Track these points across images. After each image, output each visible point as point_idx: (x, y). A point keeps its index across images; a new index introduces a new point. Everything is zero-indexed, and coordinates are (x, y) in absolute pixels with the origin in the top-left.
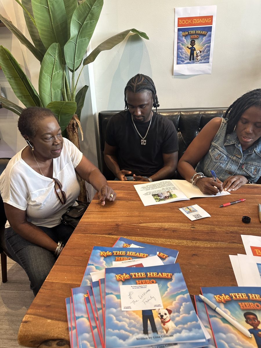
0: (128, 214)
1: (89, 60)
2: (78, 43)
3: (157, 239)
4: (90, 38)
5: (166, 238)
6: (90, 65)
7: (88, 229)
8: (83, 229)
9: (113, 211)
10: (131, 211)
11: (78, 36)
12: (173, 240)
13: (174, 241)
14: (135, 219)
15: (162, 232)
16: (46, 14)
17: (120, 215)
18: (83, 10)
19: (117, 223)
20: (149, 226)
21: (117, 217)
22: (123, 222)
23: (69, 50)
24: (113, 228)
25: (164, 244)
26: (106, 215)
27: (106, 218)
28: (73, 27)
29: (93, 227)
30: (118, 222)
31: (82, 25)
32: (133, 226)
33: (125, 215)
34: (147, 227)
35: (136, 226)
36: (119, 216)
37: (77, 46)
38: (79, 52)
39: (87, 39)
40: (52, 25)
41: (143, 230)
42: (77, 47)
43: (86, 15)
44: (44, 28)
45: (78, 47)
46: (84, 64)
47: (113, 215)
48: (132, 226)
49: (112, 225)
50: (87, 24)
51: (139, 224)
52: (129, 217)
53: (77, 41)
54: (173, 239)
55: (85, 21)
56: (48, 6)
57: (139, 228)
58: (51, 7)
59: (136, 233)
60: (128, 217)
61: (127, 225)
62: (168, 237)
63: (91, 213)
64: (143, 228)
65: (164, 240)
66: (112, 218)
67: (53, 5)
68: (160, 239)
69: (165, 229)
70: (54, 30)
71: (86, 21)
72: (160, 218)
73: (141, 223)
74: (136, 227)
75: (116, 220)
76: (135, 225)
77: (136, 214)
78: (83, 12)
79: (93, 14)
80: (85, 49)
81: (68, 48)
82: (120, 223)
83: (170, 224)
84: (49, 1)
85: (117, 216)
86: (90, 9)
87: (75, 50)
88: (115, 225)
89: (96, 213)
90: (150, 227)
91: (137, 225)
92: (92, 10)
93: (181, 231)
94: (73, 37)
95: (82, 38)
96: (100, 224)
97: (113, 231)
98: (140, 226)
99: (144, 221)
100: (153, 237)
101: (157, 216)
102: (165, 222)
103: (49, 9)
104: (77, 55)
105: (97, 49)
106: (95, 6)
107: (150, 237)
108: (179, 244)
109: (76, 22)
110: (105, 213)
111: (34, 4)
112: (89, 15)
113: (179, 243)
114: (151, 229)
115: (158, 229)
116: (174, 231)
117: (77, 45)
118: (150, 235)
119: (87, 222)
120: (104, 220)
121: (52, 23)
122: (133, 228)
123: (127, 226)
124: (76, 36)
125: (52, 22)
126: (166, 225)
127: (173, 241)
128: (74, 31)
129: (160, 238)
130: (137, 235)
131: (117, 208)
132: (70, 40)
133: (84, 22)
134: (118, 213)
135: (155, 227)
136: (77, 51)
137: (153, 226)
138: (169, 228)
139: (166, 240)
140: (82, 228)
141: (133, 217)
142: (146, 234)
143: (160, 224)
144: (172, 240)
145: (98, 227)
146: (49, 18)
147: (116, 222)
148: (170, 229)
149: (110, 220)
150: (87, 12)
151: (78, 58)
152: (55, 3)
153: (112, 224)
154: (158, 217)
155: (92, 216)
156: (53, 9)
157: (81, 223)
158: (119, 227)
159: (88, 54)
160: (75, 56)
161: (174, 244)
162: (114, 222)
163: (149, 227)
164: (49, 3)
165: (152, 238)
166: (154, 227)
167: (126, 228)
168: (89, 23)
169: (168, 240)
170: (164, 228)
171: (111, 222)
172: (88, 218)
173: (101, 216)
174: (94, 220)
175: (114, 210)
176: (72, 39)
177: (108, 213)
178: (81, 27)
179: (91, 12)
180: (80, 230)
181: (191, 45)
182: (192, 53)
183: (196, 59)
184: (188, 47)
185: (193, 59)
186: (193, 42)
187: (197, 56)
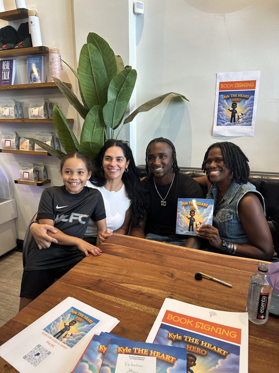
1: (128, 120)
46: (124, 123)
151: (117, 118)
160: (114, 116)
181: (232, 107)
182: (233, 116)
183: (238, 121)
184: (229, 110)
185: (234, 121)
186: (235, 105)
187: (238, 119)
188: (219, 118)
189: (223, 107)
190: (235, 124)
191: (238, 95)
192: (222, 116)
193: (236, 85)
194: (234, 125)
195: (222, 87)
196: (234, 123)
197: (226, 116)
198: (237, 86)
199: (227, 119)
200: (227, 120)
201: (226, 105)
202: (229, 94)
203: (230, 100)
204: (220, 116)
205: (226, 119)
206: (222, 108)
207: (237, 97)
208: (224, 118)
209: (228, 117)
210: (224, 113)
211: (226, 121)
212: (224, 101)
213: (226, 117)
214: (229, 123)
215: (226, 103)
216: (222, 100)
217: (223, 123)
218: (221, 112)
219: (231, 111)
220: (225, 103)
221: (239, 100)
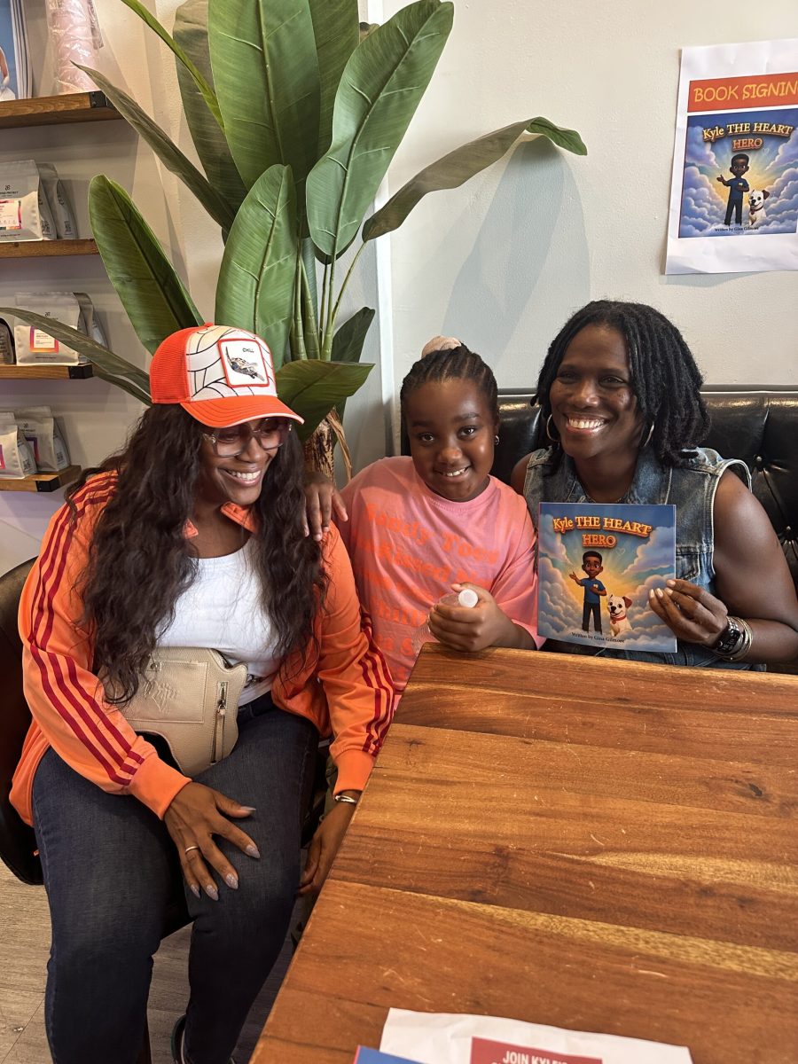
0: (539, 802)
1: (383, 224)
2: (354, 166)
3: (679, 940)
4: (392, 149)
5: (717, 939)
6: (383, 242)
7: (385, 862)
8: (367, 861)
9: (476, 783)
10: (546, 788)
11: (353, 142)
12: (748, 948)
13: (756, 955)
14: (571, 831)
15: (691, 901)
16: (254, 72)
17: (505, 805)
18: (381, 51)
19: (501, 843)
20: (633, 868)
21: (497, 815)
22: (520, 837)
23: (322, 189)
24: (487, 864)
25: (713, 971)
26: (452, 802)
27: (452, 816)
28: (343, 110)
29: (406, 854)
30: (502, 839)
31: (373, 103)
32: (568, 865)
33: (528, 807)
34: (624, 871)
35: (578, 862)
36: (504, 811)
37: (349, 174)
38: (354, 196)
39: (383, 152)
40: (269, 106)
41: (610, 887)
42: (348, 178)
43: (388, 68)
44: (244, 118)
45: (351, 177)
46: (365, 238)
47: (479, 804)
48: (562, 864)
49: (480, 853)
50: (388, 100)
51: (592, 855)
52: (544, 819)
53: (352, 159)
54: (750, 946)
55: (385, 88)
56: (261, 43)
57: (591, 876)
58: (272, 44)
59: (586, 903)
60: (539, 818)
61: (544, 855)
62: (724, 930)
63: (392, 787)
64: (610, 878)
65: (709, 945)
66: (477, 817)
67: (277, 39)
68: (693, 941)
69: (706, 891)
70: (277, 122)
71: (387, 91)
72: (671, 830)
73: (596, 851)
74: (578, 868)
75: (491, 828)
76: (572, 861)
77: (572, 803)
78: (379, 57)
79: (412, 66)
80: (373, 185)
81: (321, 183)
82: (512, 846)
83: (718, 862)
84: (266, 25)
85: (495, 810)
86: (406, 47)
87: (341, 187)
88: (490, 853)
89: (411, 785)
90: (639, 874)
91: (583, 858)
92: (413, 50)
93: (774, 905)
94: (339, 143)
95: (367, 149)
96: (434, 843)
97: (490, 881)
98: (592, 864)
99: (610, 842)
100: (660, 926)
101: (658, 819)
102: (697, 853)
103: (262, 53)
104: (348, 206)
105: (413, 188)
106: (422, 35)
107: (645, 927)
108: (782, 974)
109: (353, 92)
110: (444, 788)
111: (217, 36)
112: (399, 67)
113: (781, 970)
114: (644, 886)
115: (671, 885)
116: (746, 900)
117: (349, 171)
118: (645, 915)
119: (381, 829)
120: (445, 825)
121: (269, 100)
122: (566, 871)
123: (541, 860)
124: (348, 140)
125: (272, 96)
126: (708, 869)
127: (750, 955)
128: (343, 123)
129: (692, 935)
130: (591, 909)
131: (489, 769)
132: (328, 155)
133: (378, 95)
134: (496, 792)
135: (659, 873)
136: (347, 194)
137: (647, 870)
138: (721, 885)
139: (720, 946)
140: (364, 857)
141: (563, 818)
142: (625, 910)
143: (679, 860)
144: (746, 952)
145: (427, 857)
146: (261, 85)
147: (494, 836)
148: (724, 891)
149: (466, 826)
150: (394, 58)
151: (351, 216)
152: (283, 32)
153: (481, 848)
154: (662, 826)
155: (395, 799)
156: (275, 53)
157: (357, 832)
158: (510, 864)
159: (379, 204)
160: (342, 209)
161: (760, 972)
162: (484, 836)
163: (633, 873)
164: (263, 33)
165: (656, 934)
166: (658, 878)
167: (538, 871)
168: (397, 97)
169: (729, 949)
170: (699, 884)
171: (475, 835)
172: (383, 808)
173: (433, 802)
174: (405, 821)
175: (479, 779)
176: (336, 150)
177: (456, 789)
178: (368, 111)
179: (406, 58)
180: (356, 863)
181: (731, 170)
182: (735, 201)
183: (750, 218)
184: (721, 179)
185: (739, 220)
186: (742, 160)
187: (751, 210)
188: (685, 211)
189: (702, 170)
190: (739, 231)
191: (752, 127)
192: (696, 205)
193: (747, 90)
194: (738, 234)
195: (699, 97)
196: (738, 226)
197: (709, 202)
198: (751, 95)
199: (715, 214)
200: (713, 217)
201: (711, 165)
202: (721, 125)
203: (727, 145)
204: (688, 204)
205: (711, 212)
206: (699, 175)
207: (752, 134)
208: (704, 209)
209: (717, 205)
210: (703, 193)
211: (709, 221)
212: (703, 147)
213: (709, 206)
214: (721, 226)
215: (713, 159)
216: (699, 144)
217: (701, 228)
218: (694, 191)
219: (726, 184)
220: (709, 157)
221: (758, 143)
